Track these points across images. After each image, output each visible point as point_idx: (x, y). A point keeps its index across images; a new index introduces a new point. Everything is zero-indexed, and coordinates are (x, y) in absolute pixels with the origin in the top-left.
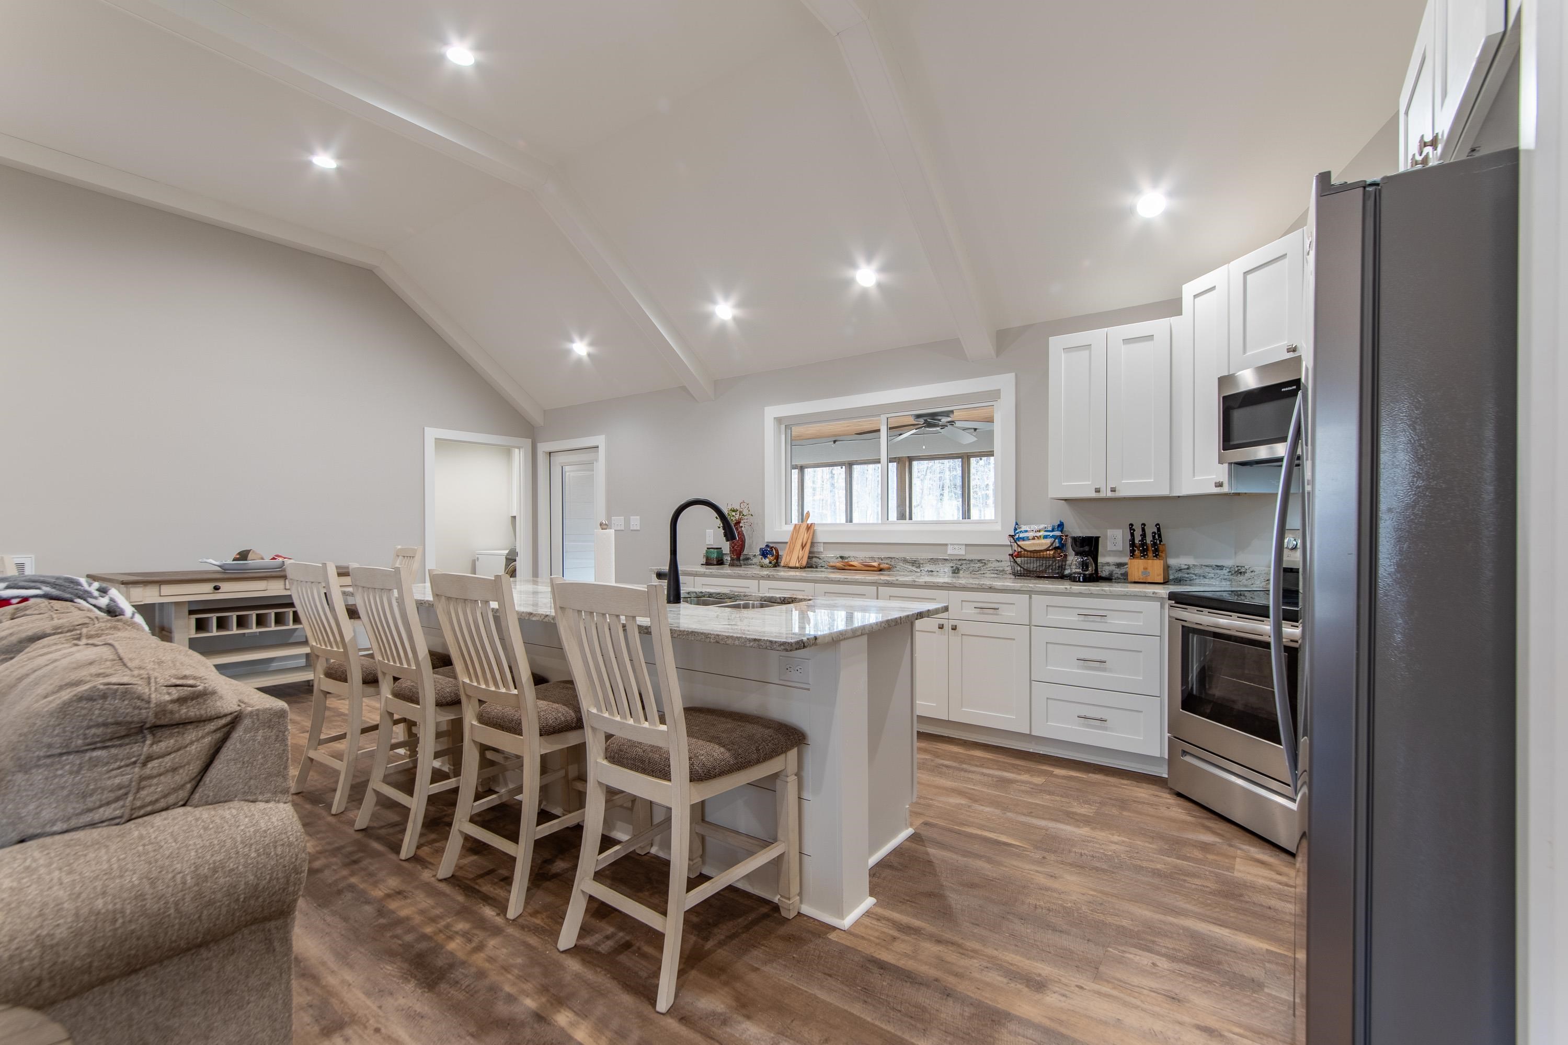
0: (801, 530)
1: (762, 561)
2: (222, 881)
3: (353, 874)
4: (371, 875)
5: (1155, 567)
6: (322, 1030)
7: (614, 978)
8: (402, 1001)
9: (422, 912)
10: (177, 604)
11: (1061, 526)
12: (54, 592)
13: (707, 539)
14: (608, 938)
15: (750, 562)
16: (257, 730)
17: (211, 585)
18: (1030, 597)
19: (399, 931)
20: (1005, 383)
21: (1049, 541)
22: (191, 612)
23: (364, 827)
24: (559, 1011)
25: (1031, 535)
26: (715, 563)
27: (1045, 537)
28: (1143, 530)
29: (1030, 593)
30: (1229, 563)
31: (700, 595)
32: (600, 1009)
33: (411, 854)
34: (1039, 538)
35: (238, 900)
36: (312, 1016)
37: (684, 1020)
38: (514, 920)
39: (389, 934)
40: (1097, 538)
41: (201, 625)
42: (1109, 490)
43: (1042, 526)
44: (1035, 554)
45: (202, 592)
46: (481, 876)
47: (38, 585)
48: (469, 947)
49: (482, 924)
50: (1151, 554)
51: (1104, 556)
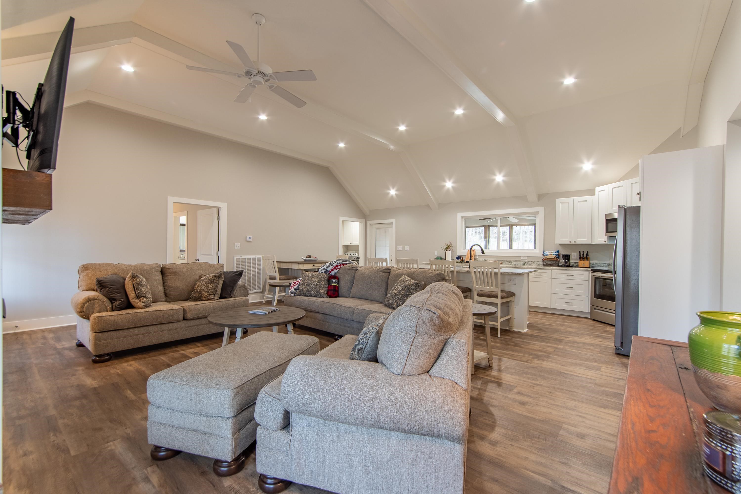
5: (586, 263)
11: (558, 252)
13: (435, 254)
18: (551, 271)
20: (541, 210)
21: (555, 256)
25: (549, 254)
27: (553, 255)
28: (583, 253)
29: (551, 269)
30: (608, 262)
34: (551, 255)
40: (569, 255)
42: (574, 242)
43: (552, 251)
44: (550, 260)
50: (585, 260)
51: (571, 260)
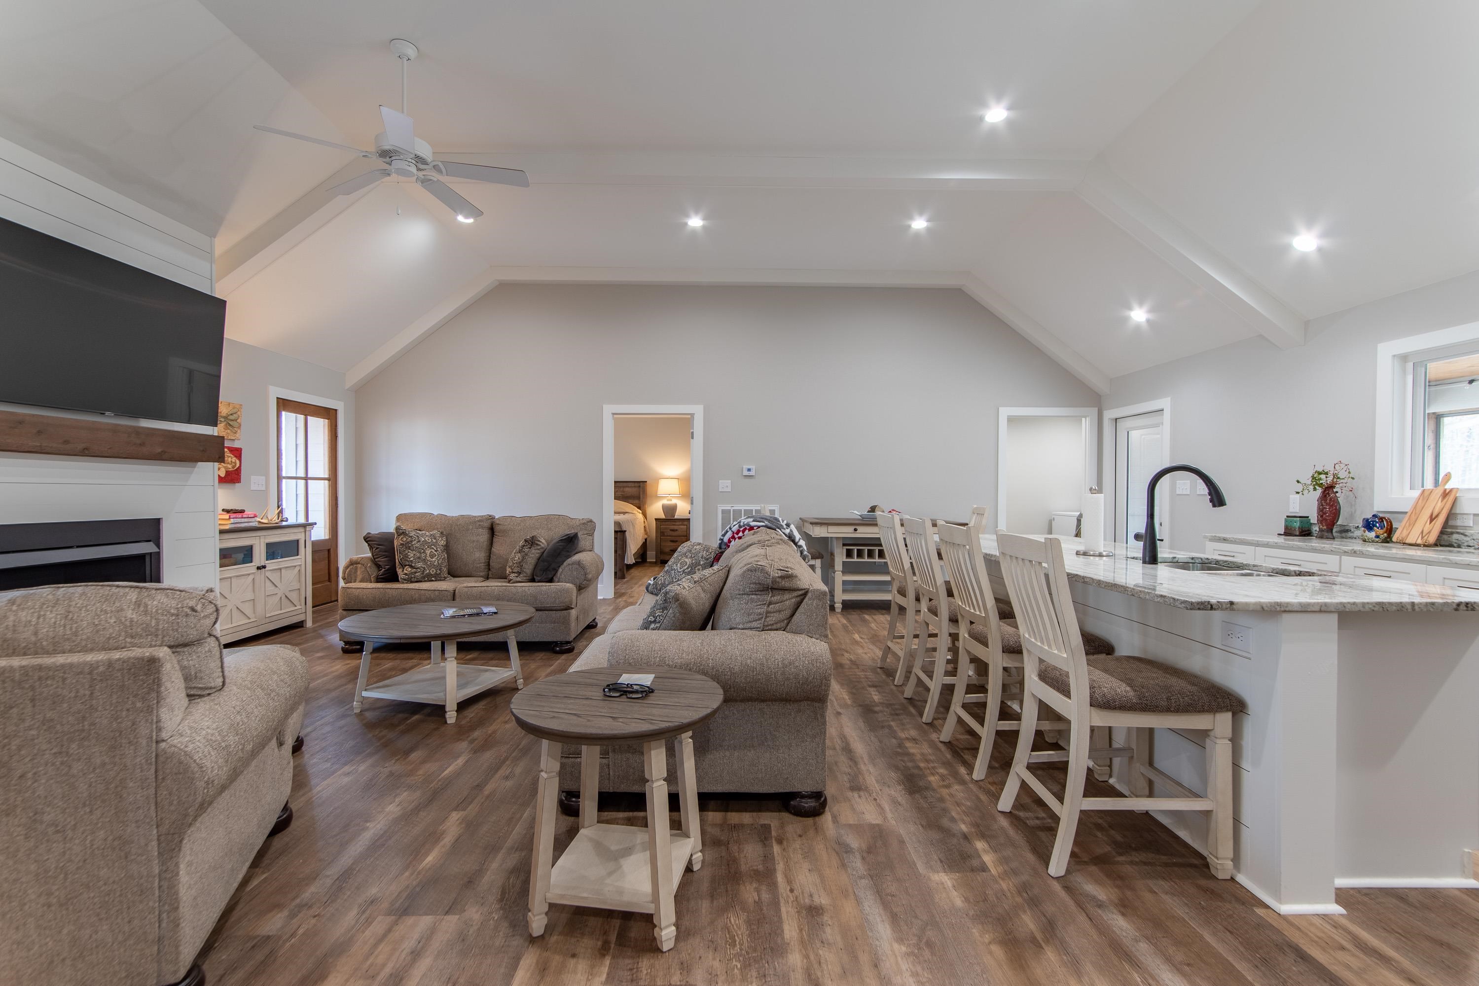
0: (1432, 497)
1: (1365, 534)
2: (793, 670)
3: (893, 720)
4: (903, 724)
6: (851, 787)
7: (1028, 842)
8: (893, 793)
9: (922, 754)
10: (837, 538)
12: (769, 524)
14: (1037, 818)
15: (1350, 534)
16: (814, 600)
17: (853, 528)
19: (906, 759)
22: (844, 545)
23: (909, 697)
24: (980, 840)
26: (1298, 534)
31: (1207, 561)
32: (1008, 852)
33: (929, 721)
35: (799, 682)
36: (849, 779)
37: (1067, 889)
38: (977, 781)
39: (899, 758)
41: (849, 554)
45: (847, 532)
46: (968, 749)
47: (764, 520)
48: (941, 783)
49: (955, 775)
